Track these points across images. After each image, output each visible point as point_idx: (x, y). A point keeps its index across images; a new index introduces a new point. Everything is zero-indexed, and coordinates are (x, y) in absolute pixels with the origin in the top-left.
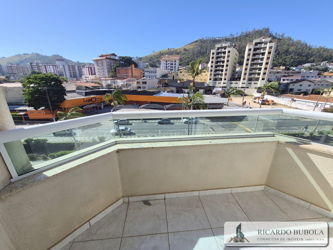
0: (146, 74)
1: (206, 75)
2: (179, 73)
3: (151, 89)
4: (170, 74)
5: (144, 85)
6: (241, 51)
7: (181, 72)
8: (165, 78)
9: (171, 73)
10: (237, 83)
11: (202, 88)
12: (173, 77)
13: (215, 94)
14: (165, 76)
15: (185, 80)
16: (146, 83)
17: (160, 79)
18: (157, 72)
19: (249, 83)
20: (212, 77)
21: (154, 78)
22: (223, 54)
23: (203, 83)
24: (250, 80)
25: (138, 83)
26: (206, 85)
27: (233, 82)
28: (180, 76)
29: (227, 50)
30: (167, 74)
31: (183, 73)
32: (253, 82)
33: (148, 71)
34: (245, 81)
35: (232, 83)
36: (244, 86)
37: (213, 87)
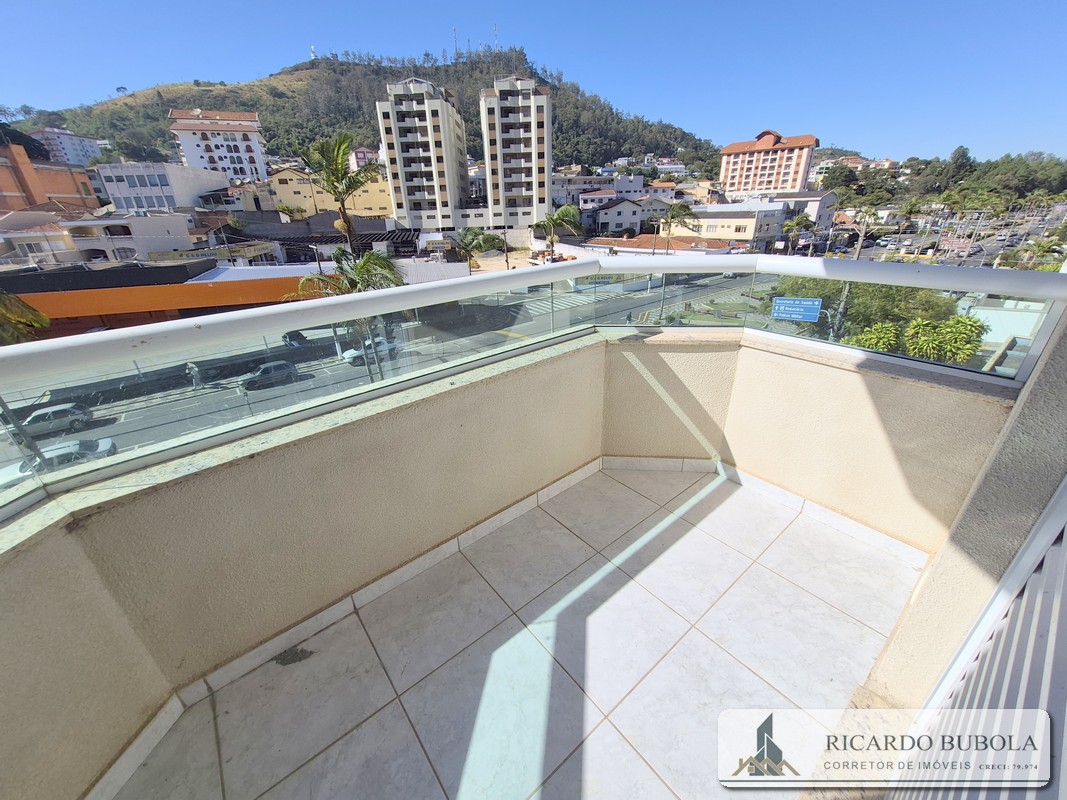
0: (113, 189)
1: (381, 191)
2: (275, 185)
3: (163, 255)
4: (237, 190)
5: (122, 242)
6: (469, 114)
7: (283, 182)
8: (221, 207)
9: (242, 184)
10: (481, 215)
11: (380, 238)
12: (257, 200)
13: (426, 253)
14: (217, 197)
15: (311, 212)
16: (126, 231)
17: (197, 209)
18: (172, 180)
19: (511, 214)
20: (404, 198)
21: (166, 209)
22: (417, 119)
23: (379, 221)
24: (512, 202)
25: (79, 232)
26: (390, 227)
27: (468, 211)
28: (285, 196)
29: (427, 107)
30: (226, 189)
31: (294, 186)
32: (520, 210)
33: (120, 179)
34: (501, 208)
35: (468, 216)
36: (501, 221)
37: (415, 230)
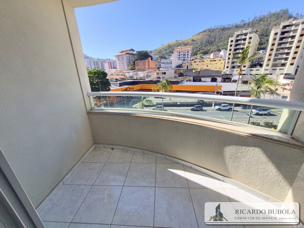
0: (162, 65)
1: (221, 63)
2: (193, 63)
3: (170, 79)
4: (184, 64)
5: (164, 76)
7: (195, 62)
8: (180, 68)
10: (259, 70)
12: (187, 67)
14: (180, 66)
15: (199, 70)
16: (165, 73)
17: (176, 69)
18: (173, 63)
19: (273, 70)
20: (230, 65)
21: (169, 69)
22: (243, 41)
23: (219, 72)
24: (275, 65)
25: (158, 73)
26: (222, 73)
27: (253, 69)
28: (194, 66)
29: (248, 37)
30: (182, 64)
31: (197, 63)
32: (278, 68)
33: (164, 63)
34: (269, 68)
35: (253, 70)
36: (267, 72)
